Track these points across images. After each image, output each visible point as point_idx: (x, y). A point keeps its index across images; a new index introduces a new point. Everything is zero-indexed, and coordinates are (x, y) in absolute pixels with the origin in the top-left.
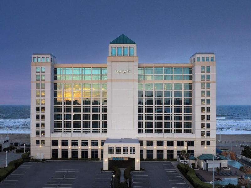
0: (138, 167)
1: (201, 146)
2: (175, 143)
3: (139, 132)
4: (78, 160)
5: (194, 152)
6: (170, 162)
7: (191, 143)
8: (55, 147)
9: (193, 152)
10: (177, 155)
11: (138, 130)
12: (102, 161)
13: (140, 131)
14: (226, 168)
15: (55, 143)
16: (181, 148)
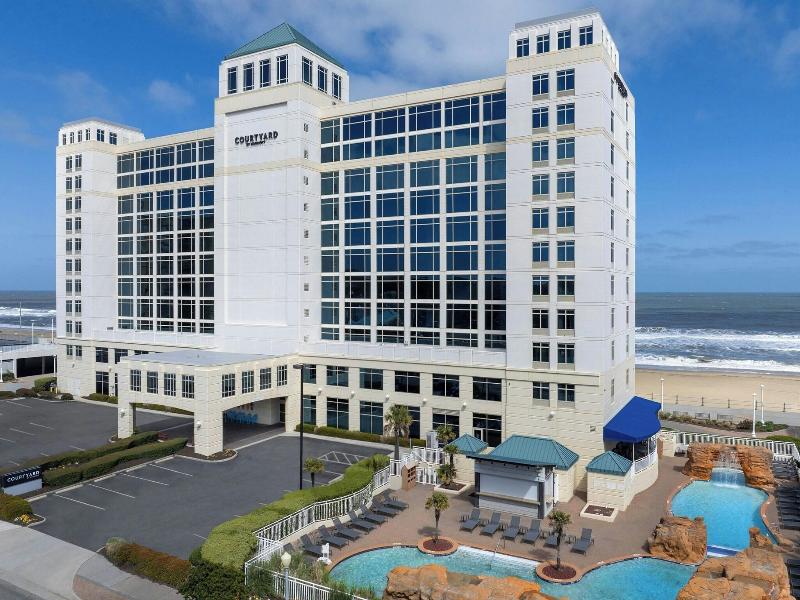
1: (534, 404)
2: (425, 383)
3: (324, 337)
5: (503, 425)
7: (487, 389)
8: (102, 367)
9: (497, 425)
10: (435, 427)
11: (323, 330)
13: (327, 335)
16: (446, 404)
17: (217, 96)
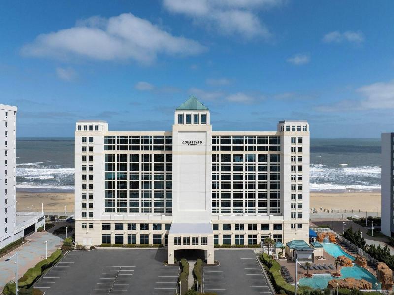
0: (211, 260)
1: (291, 230)
2: (259, 227)
3: (213, 212)
4: (136, 247)
5: (283, 237)
6: (252, 249)
7: (278, 227)
8: (106, 232)
9: (281, 237)
10: (262, 240)
11: (212, 210)
12: (166, 249)
14: (321, 257)
15: (106, 226)
16: (266, 233)
17: (174, 124)
